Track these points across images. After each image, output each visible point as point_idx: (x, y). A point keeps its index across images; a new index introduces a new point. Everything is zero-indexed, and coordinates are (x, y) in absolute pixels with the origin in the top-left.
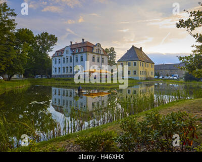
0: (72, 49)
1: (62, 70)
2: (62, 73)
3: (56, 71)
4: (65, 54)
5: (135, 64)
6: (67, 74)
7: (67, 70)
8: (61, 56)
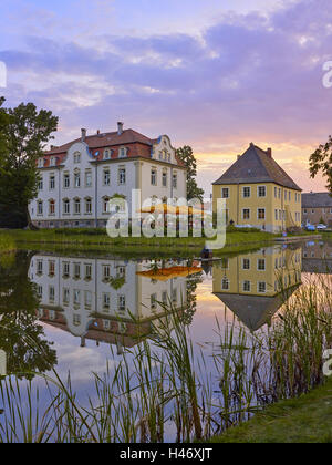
0: (91, 150)
1: (59, 206)
2: (59, 214)
3: (40, 210)
4: (69, 163)
5: (262, 192)
6: (77, 217)
7: (78, 208)
8: (58, 167)
